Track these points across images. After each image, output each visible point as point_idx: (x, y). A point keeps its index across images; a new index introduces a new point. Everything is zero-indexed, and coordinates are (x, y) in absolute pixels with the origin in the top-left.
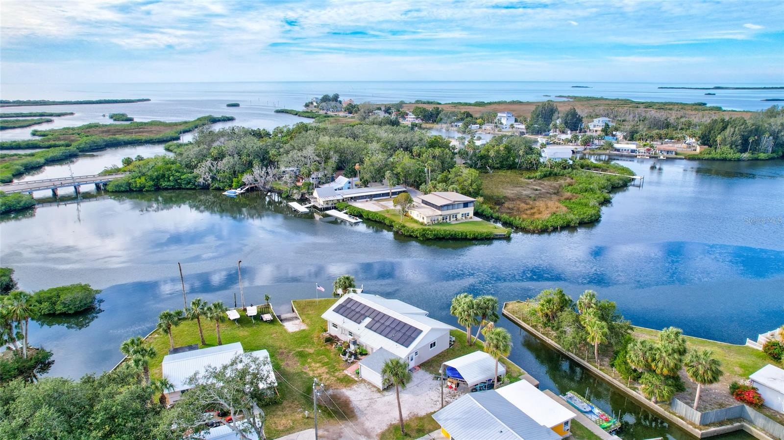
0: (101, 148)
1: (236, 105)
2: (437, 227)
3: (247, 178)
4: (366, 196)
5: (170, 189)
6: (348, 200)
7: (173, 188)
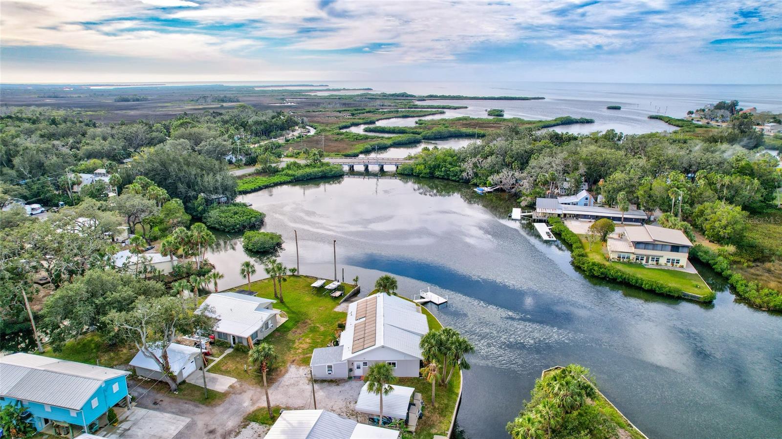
0: (445, 138)
1: (618, 108)
2: (620, 267)
3: (495, 178)
4: (591, 216)
5: (441, 178)
6: (570, 216)
7: (443, 178)
